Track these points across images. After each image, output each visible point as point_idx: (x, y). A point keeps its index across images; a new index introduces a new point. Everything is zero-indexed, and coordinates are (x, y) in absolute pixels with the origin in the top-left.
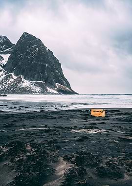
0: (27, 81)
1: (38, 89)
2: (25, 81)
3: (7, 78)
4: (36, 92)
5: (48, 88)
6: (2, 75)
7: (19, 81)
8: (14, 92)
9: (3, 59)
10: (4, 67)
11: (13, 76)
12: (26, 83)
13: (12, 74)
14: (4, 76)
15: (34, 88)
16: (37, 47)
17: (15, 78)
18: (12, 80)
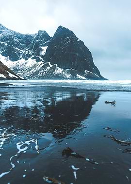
0: (60, 69)
1: (69, 76)
2: (59, 69)
3: (44, 67)
4: (66, 78)
5: (77, 75)
6: (42, 64)
7: (54, 68)
8: (49, 78)
9: (42, 50)
10: (43, 57)
11: (50, 65)
12: (59, 71)
13: (49, 63)
14: (43, 65)
15: (66, 75)
16: (70, 38)
17: (51, 66)
18: (49, 68)
